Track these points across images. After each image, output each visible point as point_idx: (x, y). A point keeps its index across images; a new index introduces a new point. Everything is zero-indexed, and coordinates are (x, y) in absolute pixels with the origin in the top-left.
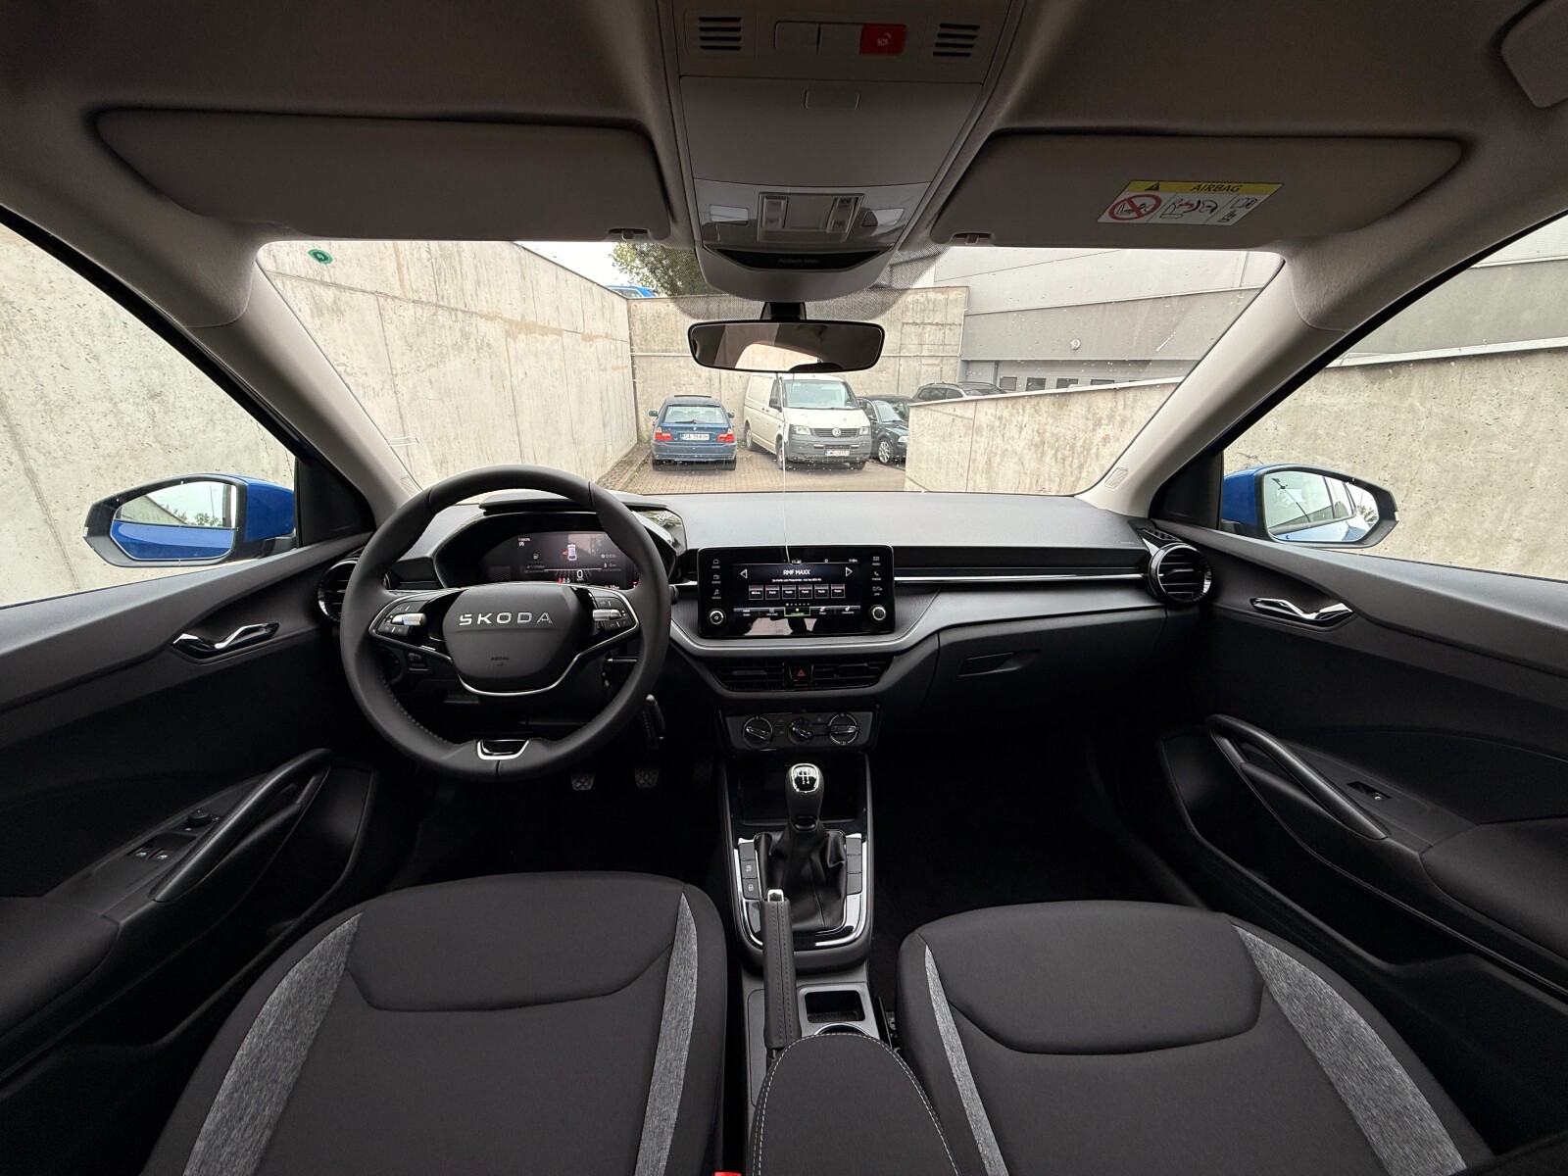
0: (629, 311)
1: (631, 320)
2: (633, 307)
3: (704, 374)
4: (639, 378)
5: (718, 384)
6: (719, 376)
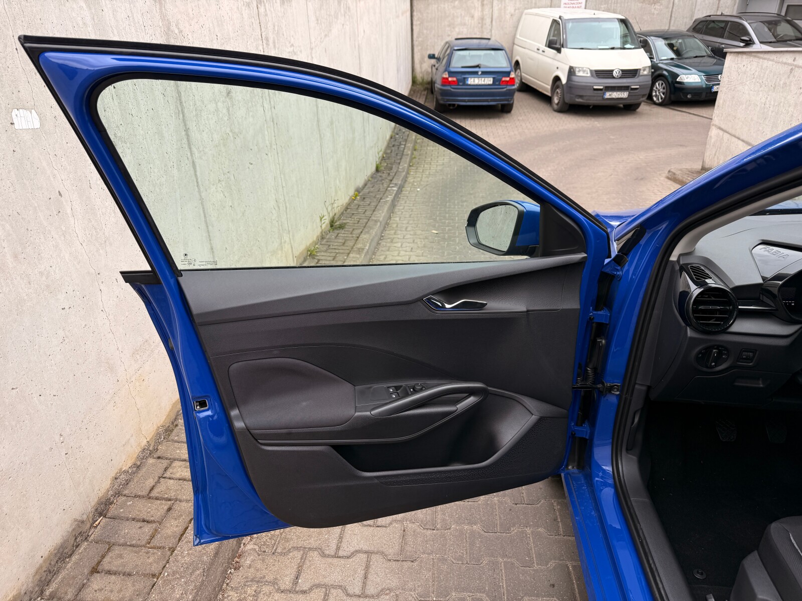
3: (477, 14)
4: (417, 21)
5: (490, 23)
6: (491, 14)
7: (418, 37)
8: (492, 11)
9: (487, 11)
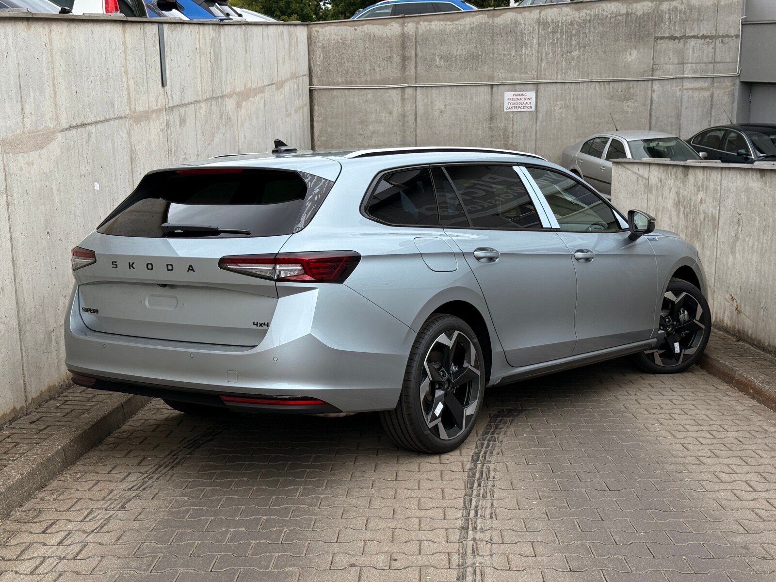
0: (309, 38)
1: (311, 48)
2: (314, 33)
3: (397, 110)
4: (318, 116)
5: (414, 121)
6: (414, 111)
7: (319, 136)
8: (416, 107)
9: (409, 107)
